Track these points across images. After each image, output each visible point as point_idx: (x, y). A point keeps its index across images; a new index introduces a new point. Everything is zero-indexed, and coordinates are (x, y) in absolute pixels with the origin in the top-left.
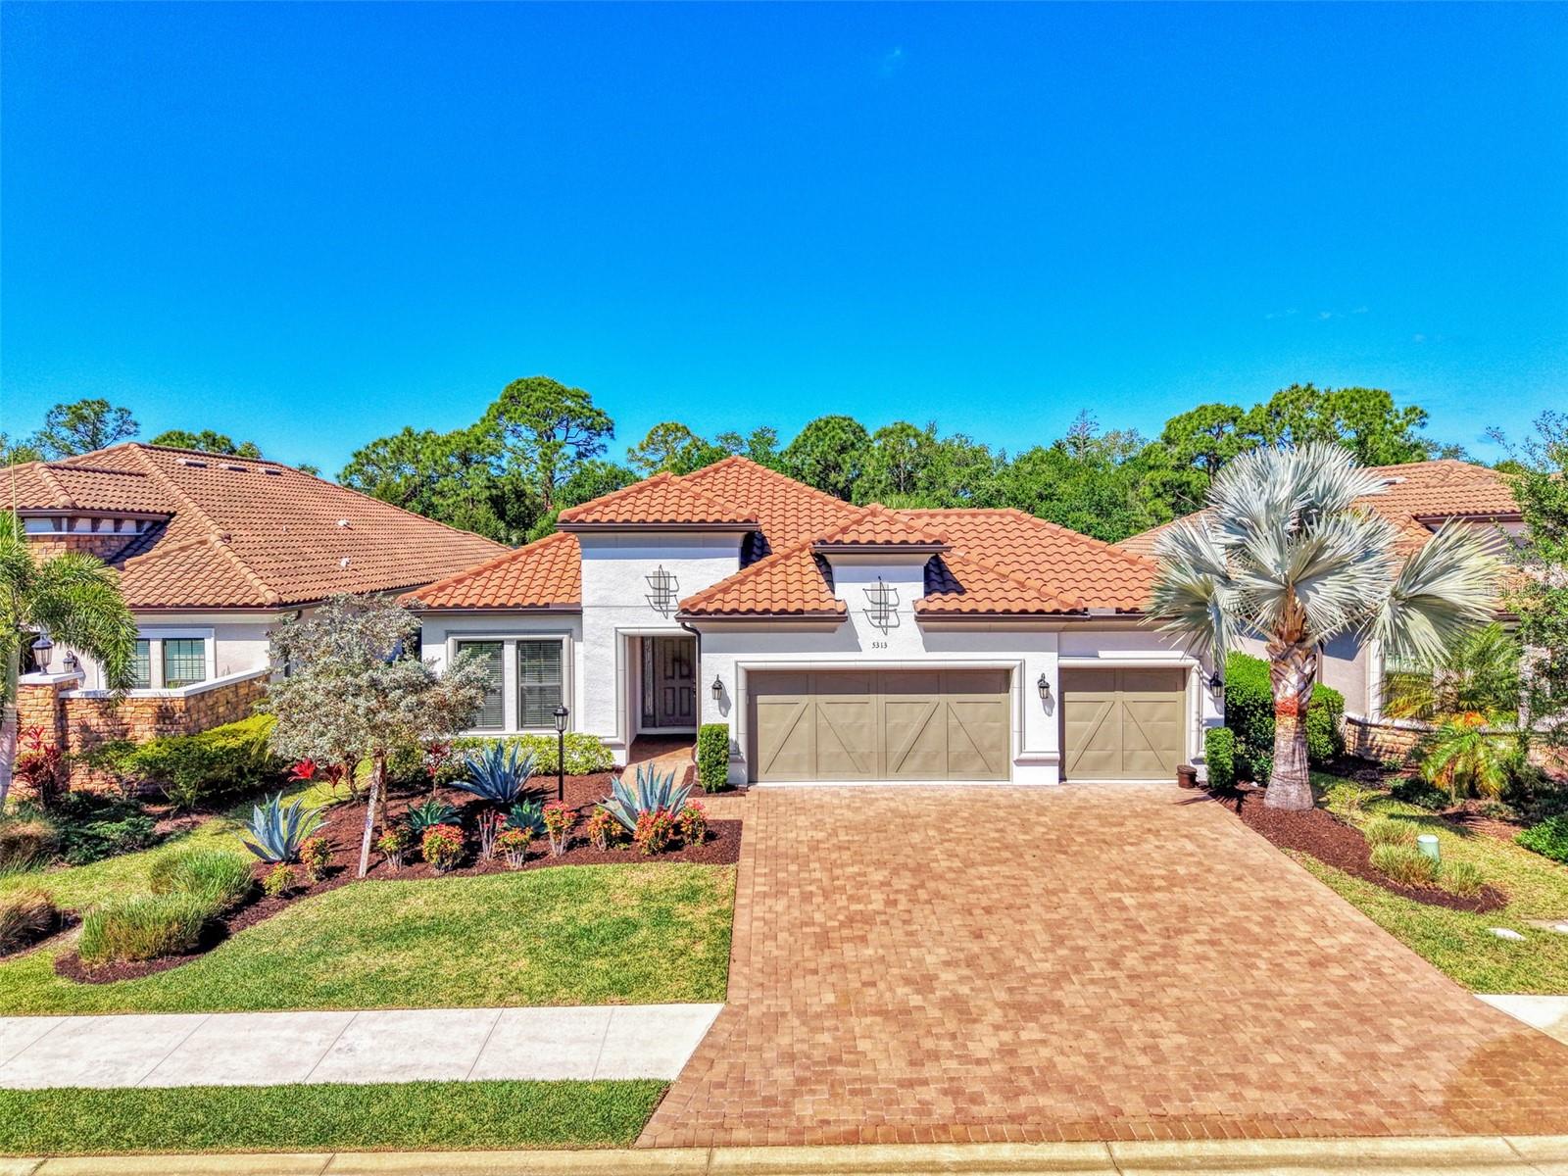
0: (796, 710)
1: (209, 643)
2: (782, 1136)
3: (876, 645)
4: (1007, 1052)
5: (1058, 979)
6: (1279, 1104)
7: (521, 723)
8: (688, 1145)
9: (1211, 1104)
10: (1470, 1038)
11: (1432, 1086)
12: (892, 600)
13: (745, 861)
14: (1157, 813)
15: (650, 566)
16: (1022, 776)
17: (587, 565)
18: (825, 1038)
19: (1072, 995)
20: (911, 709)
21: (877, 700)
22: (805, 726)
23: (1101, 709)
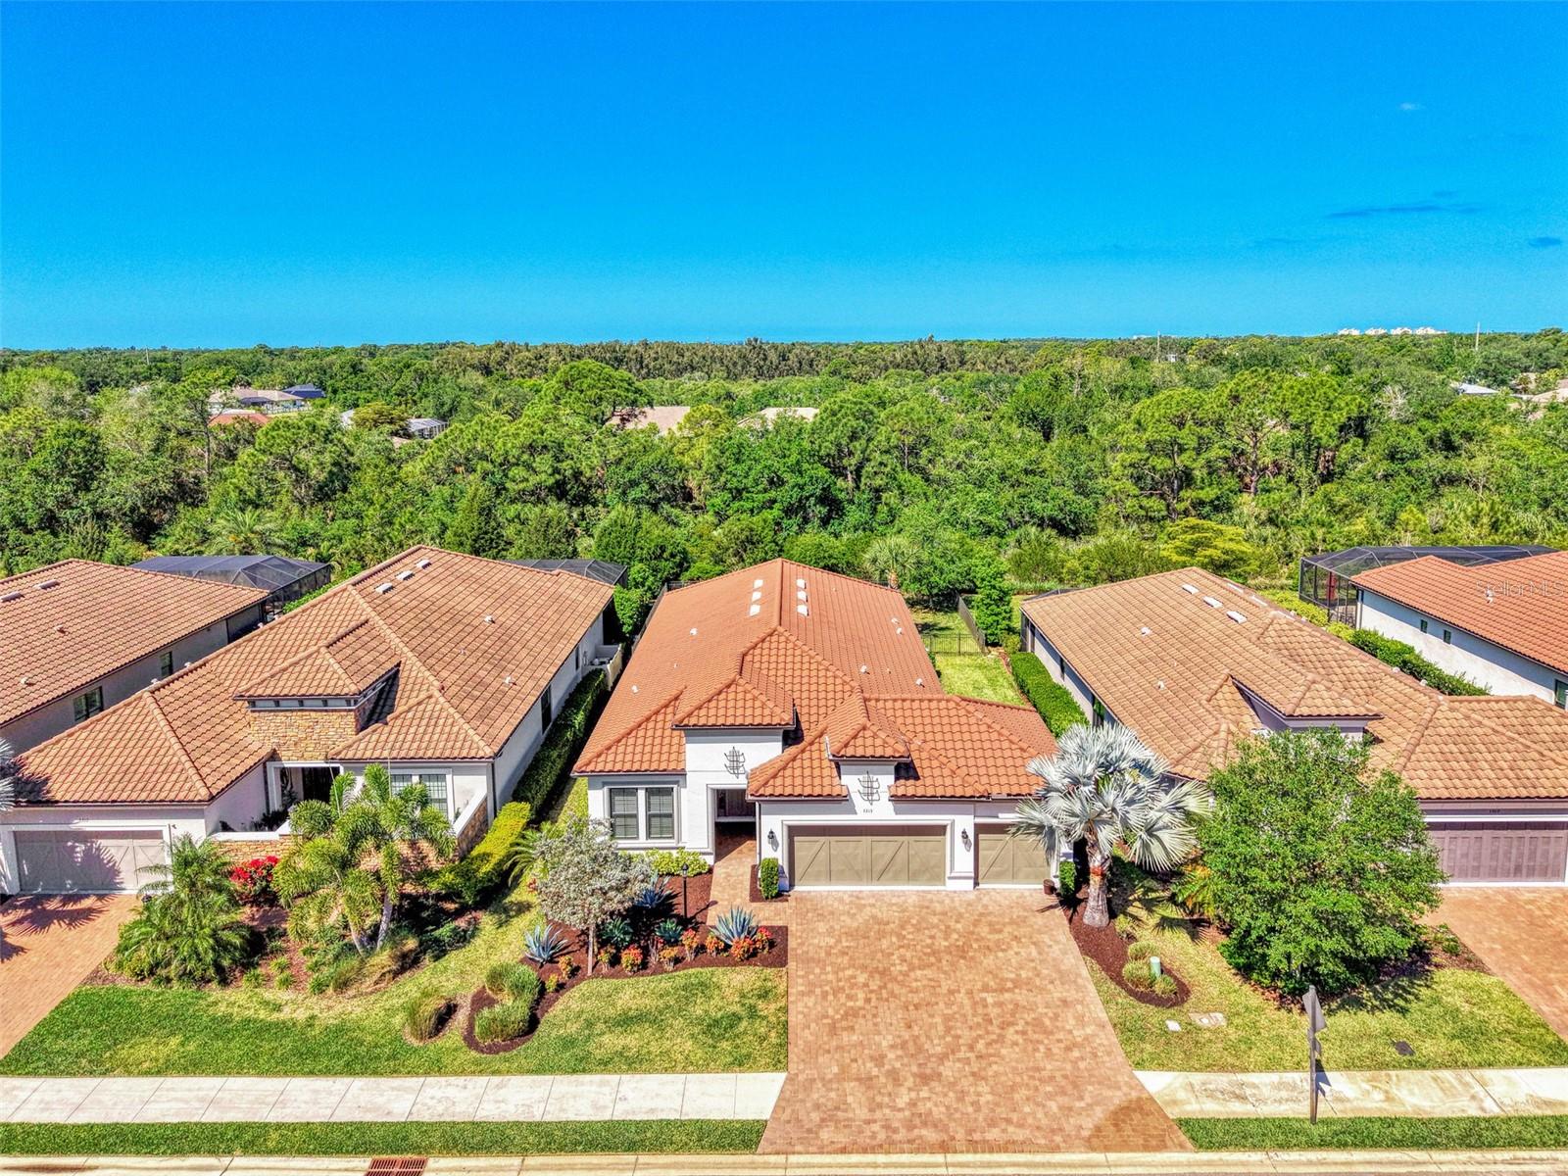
0: (817, 846)
1: (449, 777)
2: (815, 1149)
3: (866, 811)
4: (913, 1104)
5: (942, 1058)
6: (1020, 1135)
7: (649, 835)
8: (778, 1153)
9: (993, 1134)
10: (1117, 1098)
11: (1088, 1124)
12: (875, 785)
13: (792, 964)
14: (1024, 920)
15: (727, 747)
16: (951, 885)
17: (689, 747)
18: (833, 1095)
19: (948, 1070)
20: (885, 846)
21: (866, 840)
22: (823, 854)
23: (1000, 844)
